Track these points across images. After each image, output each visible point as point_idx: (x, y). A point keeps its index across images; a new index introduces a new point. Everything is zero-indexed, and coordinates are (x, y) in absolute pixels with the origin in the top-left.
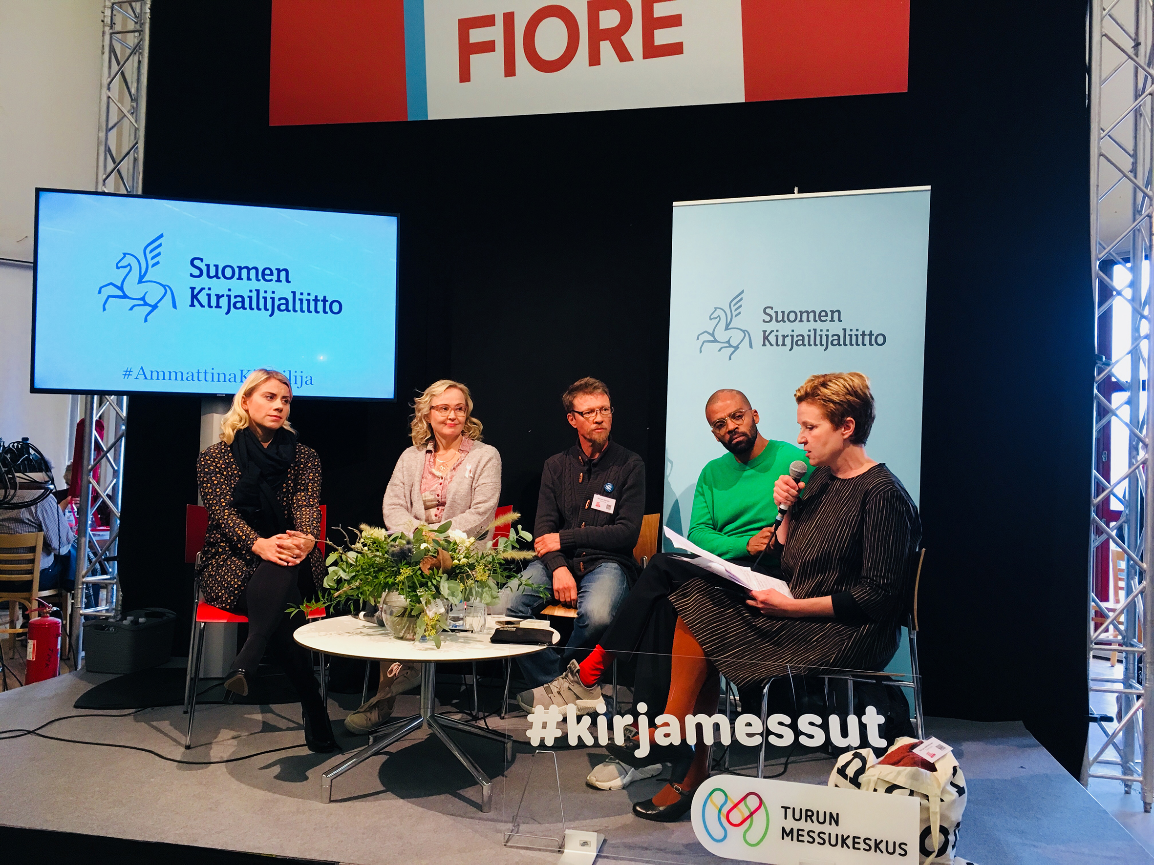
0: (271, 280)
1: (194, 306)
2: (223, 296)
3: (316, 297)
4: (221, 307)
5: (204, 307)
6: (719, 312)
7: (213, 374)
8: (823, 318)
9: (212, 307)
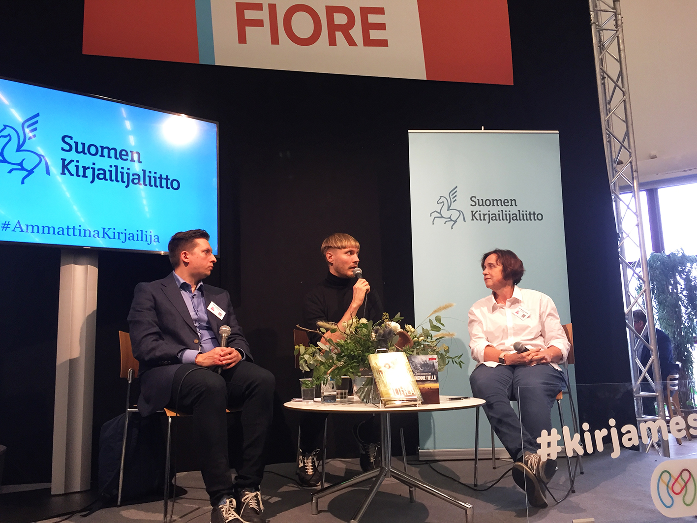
0: (127, 160)
1: (65, 174)
2: (88, 168)
3: (161, 175)
4: (87, 177)
5: (73, 175)
6: (443, 199)
7: (80, 230)
8: (506, 204)
9: (79, 176)
